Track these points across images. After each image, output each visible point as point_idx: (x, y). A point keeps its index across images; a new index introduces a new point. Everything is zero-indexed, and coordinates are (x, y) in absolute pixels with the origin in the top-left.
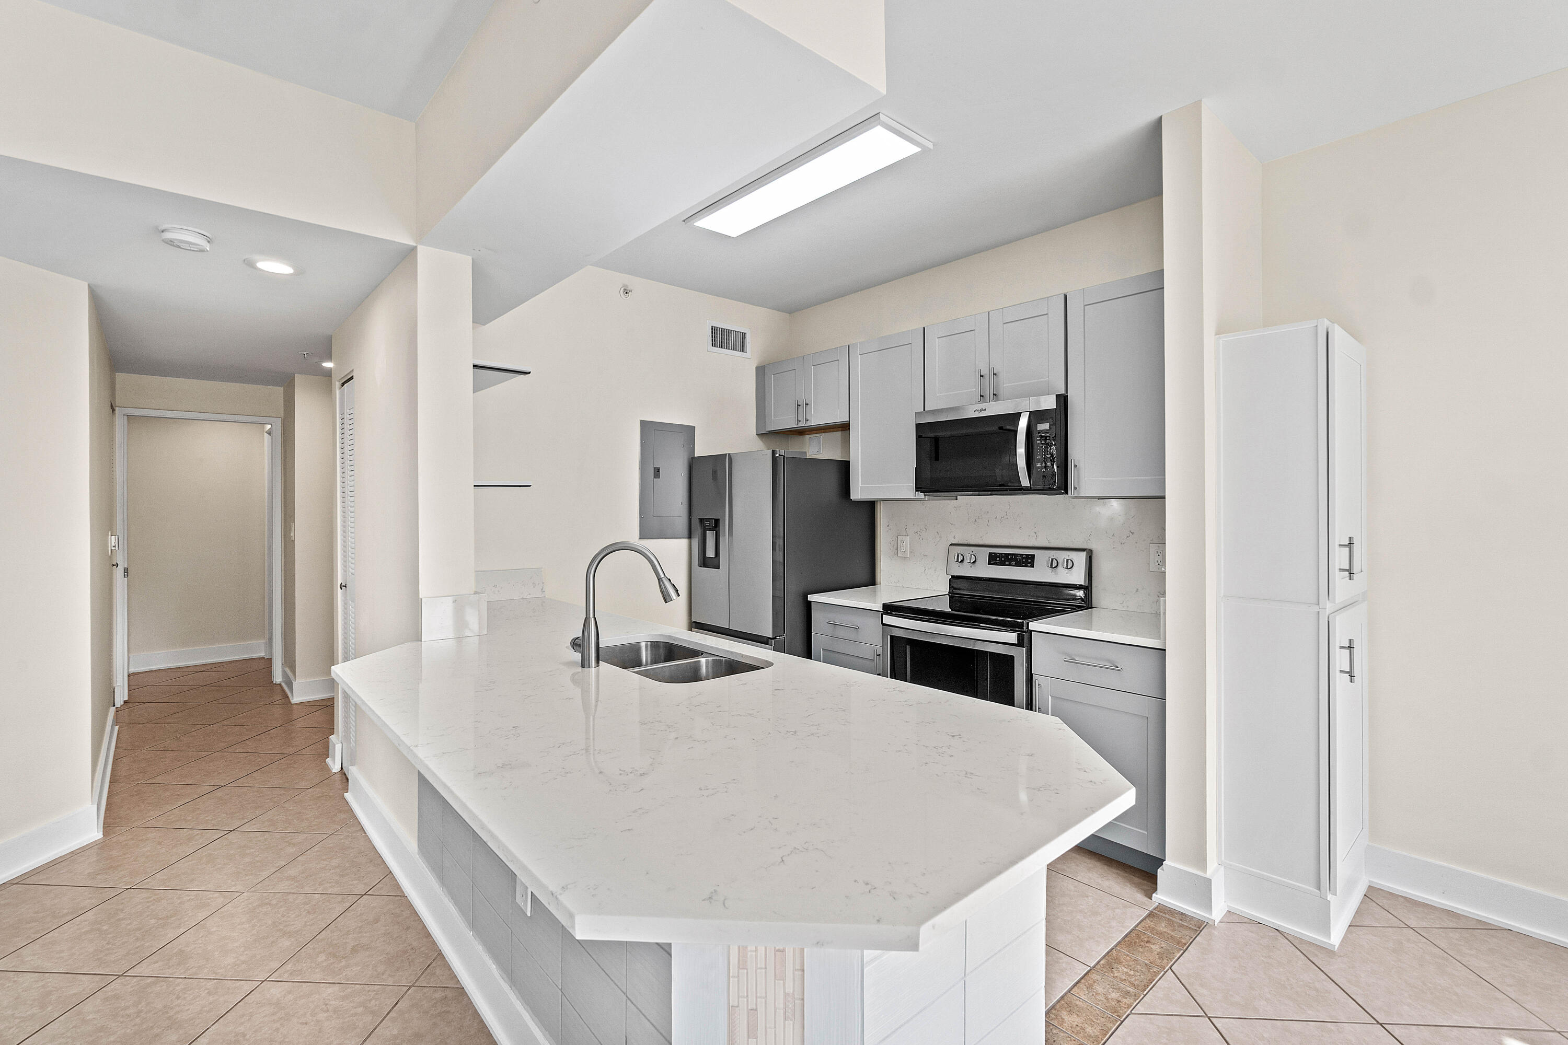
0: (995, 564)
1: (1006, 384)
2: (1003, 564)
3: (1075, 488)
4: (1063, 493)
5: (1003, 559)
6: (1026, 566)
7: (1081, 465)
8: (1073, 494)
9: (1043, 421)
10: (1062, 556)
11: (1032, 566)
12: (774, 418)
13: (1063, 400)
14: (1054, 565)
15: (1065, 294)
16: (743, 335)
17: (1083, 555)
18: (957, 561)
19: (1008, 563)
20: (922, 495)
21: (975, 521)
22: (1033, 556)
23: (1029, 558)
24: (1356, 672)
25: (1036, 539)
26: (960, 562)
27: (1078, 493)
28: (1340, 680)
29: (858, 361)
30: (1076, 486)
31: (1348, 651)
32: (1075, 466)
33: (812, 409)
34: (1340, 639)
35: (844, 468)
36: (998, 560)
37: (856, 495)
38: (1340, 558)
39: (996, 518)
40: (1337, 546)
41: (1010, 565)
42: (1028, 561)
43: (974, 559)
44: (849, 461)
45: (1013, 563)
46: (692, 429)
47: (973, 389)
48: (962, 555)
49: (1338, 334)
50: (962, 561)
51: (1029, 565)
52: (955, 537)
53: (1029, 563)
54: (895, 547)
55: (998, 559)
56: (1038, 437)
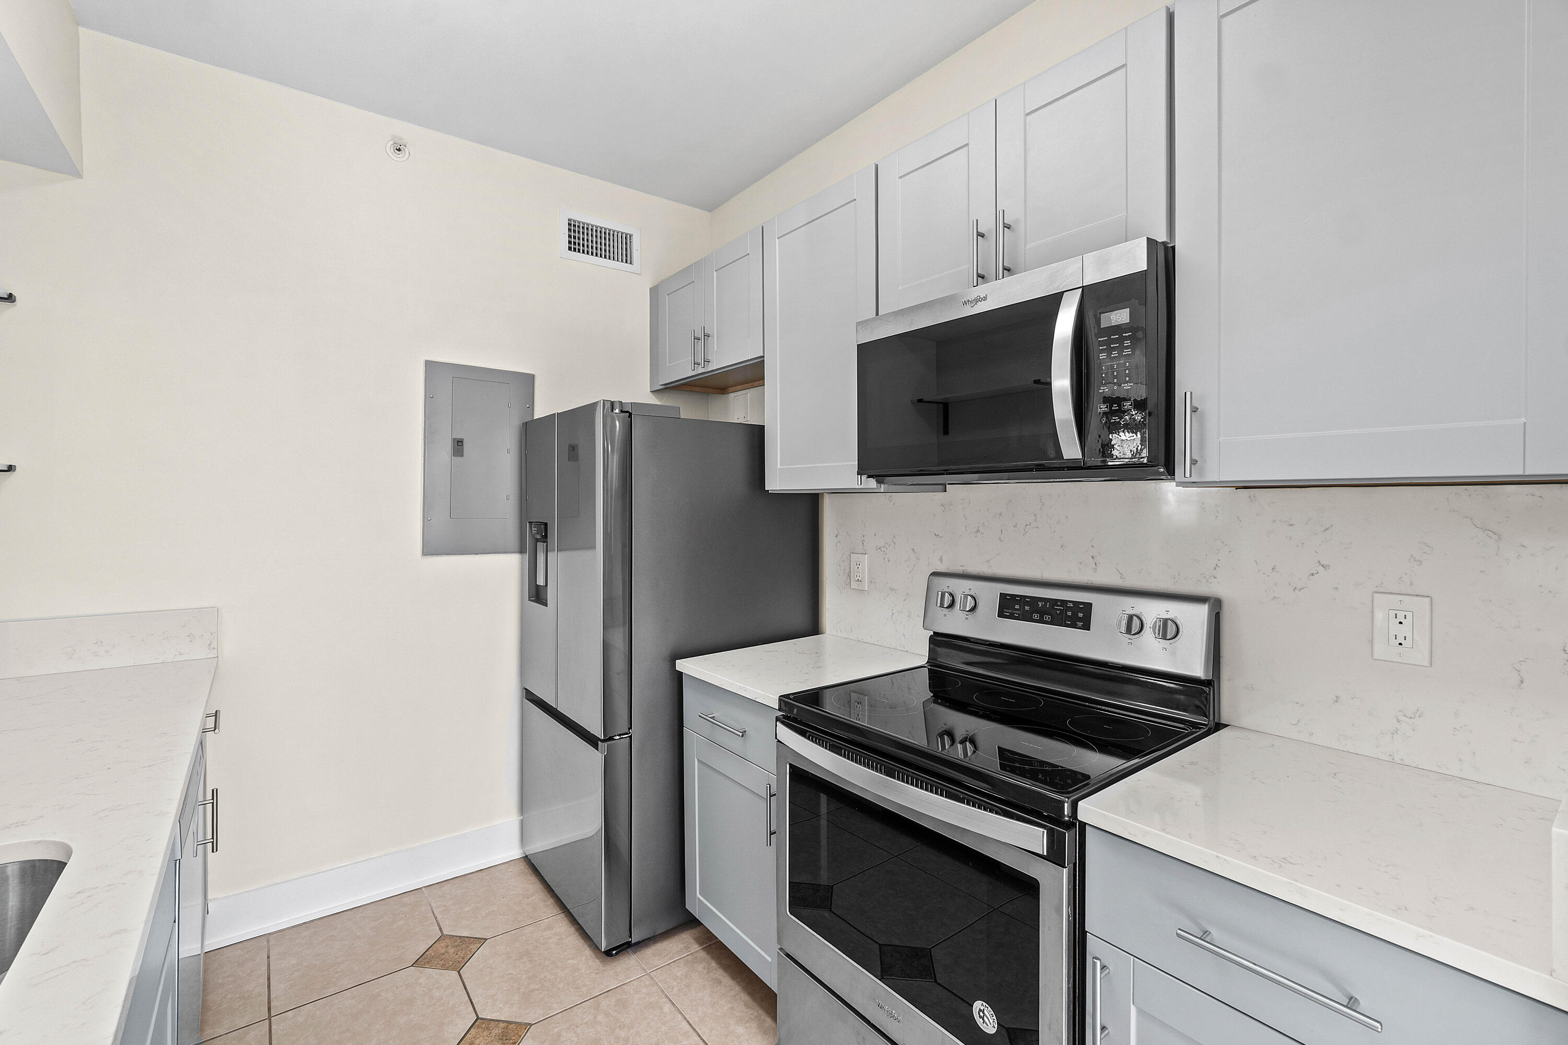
0: (1012, 617)
1: (1031, 241)
2: (1026, 617)
3: (1194, 462)
4: (1162, 474)
5: (1027, 608)
6: (1074, 626)
8: (1188, 475)
9: (1115, 305)
10: (1152, 611)
11: (1087, 627)
12: (669, 363)
13: (1163, 250)
14: (1135, 629)
15: (1168, 9)
16: (627, 238)
17: (1202, 611)
18: (942, 605)
19: (1036, 616)
20: (872, 483)
21: (978, 531)
22: (1089, 606)
23: (1081, 610)
25: (1095, 570)
26: (948, 607)
27: (1201, 472)
29: (776, 248)
30: (1195, 457)
32: (1194, 410)
33: (714, 343)
35: (756, 436)
36: (1017, 610)
37: (775, 483)
39: (1015, 526)
41: (1041, 621)
42: (1078, 616)
43: (973, 604)
44: (764, 426)
45: (1047, 618)
46: (532, 377)
47: (962, 263)
48: (951, 594)
50: (952, 605)
51: (1080, 624)
52: (941, 560)
53: (1080, 619)
54: (847, 571)
55: (1017, 607)
56: (1101, 344)
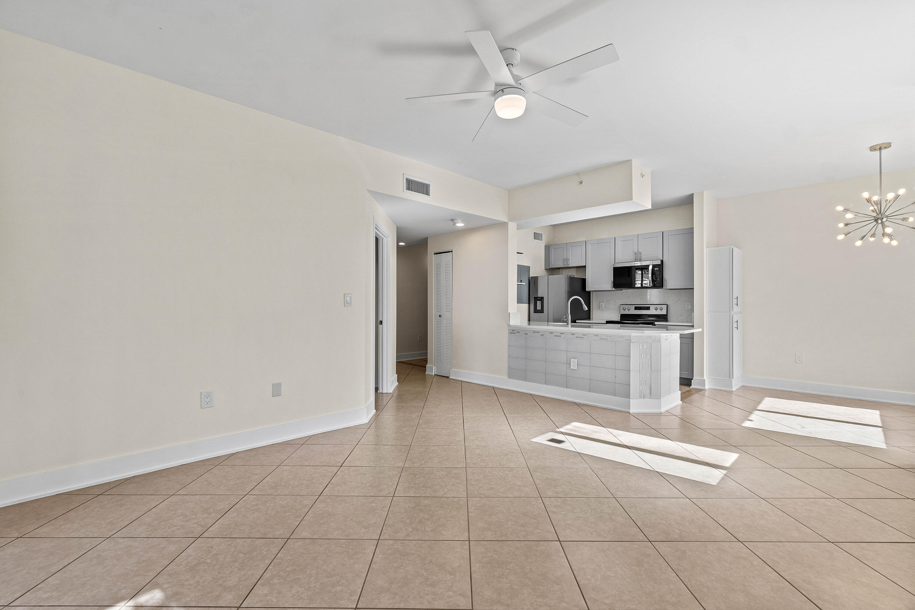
0: (637, 310)
1: (643, 257)
2: (639, 310)
5: (639, 308)
6: (647, 310)
7: (667, 280)
8: (664, 288)
9: (656, 267)
10: (658, 306)
11: (649, 310)
12: (551, 264)
13: (662, 261)
14: (656, 309)
15: (662, 232)
16: (541, 235)
17: (666, 306)
18: (623, 310)
19: (641, 309)
20: (614, 289)
21: (629, 297)
22: (650, 307)
24: (738, 328)
25: (650, 302)
26: (625, 310)
27: (666, 288)
28: (735, 330)
29: (589, 246)
30: (665, 286)
31: (736, 323)
32: (665, 280)
33: (570, 261)
34: (735, 320)
35: (584, 281)
37: (587, 289)
38: (735, 301)
39: (636, 296)
40: (734, 299)
42: (648, 308)
43: (629, 309)
44: (586, 279)
45: (643, 309)
46: (529, 267)
47: (632, 257)
48: (625, 308)
49: (735, 249)
52: (621, 303)
54: (599, 306)
55: (637, 308)
56: (655, 271)
